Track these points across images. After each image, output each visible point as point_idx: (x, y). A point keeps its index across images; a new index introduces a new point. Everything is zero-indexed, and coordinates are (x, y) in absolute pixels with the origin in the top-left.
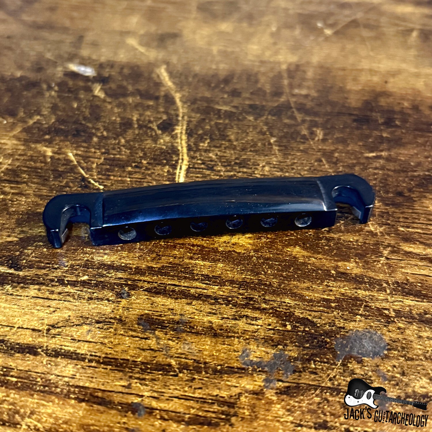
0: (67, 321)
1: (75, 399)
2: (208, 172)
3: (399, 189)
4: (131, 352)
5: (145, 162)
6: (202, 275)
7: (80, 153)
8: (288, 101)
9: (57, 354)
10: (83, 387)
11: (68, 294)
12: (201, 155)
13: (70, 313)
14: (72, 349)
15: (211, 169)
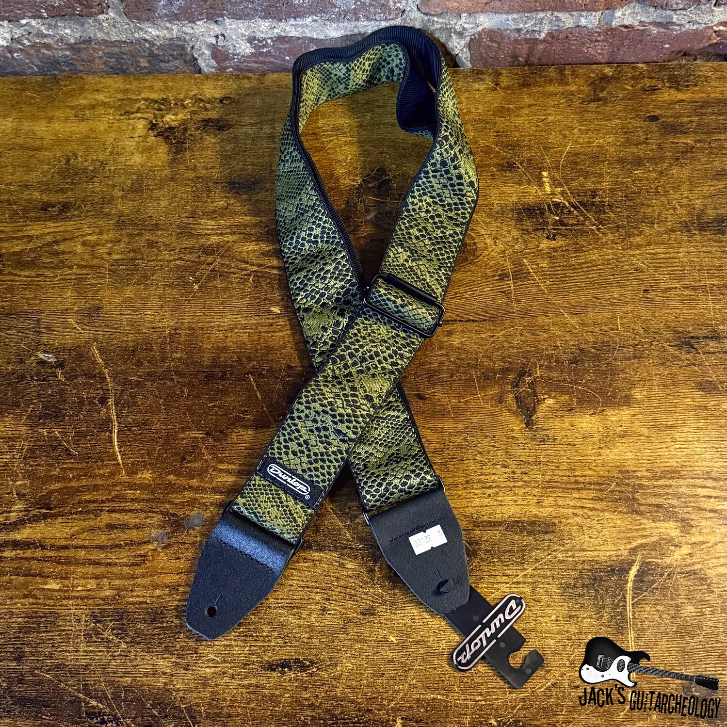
2: (128, 433)
5: (95, 431)
7: (61, 430)
8: (170, 365)
15: (129, 430)
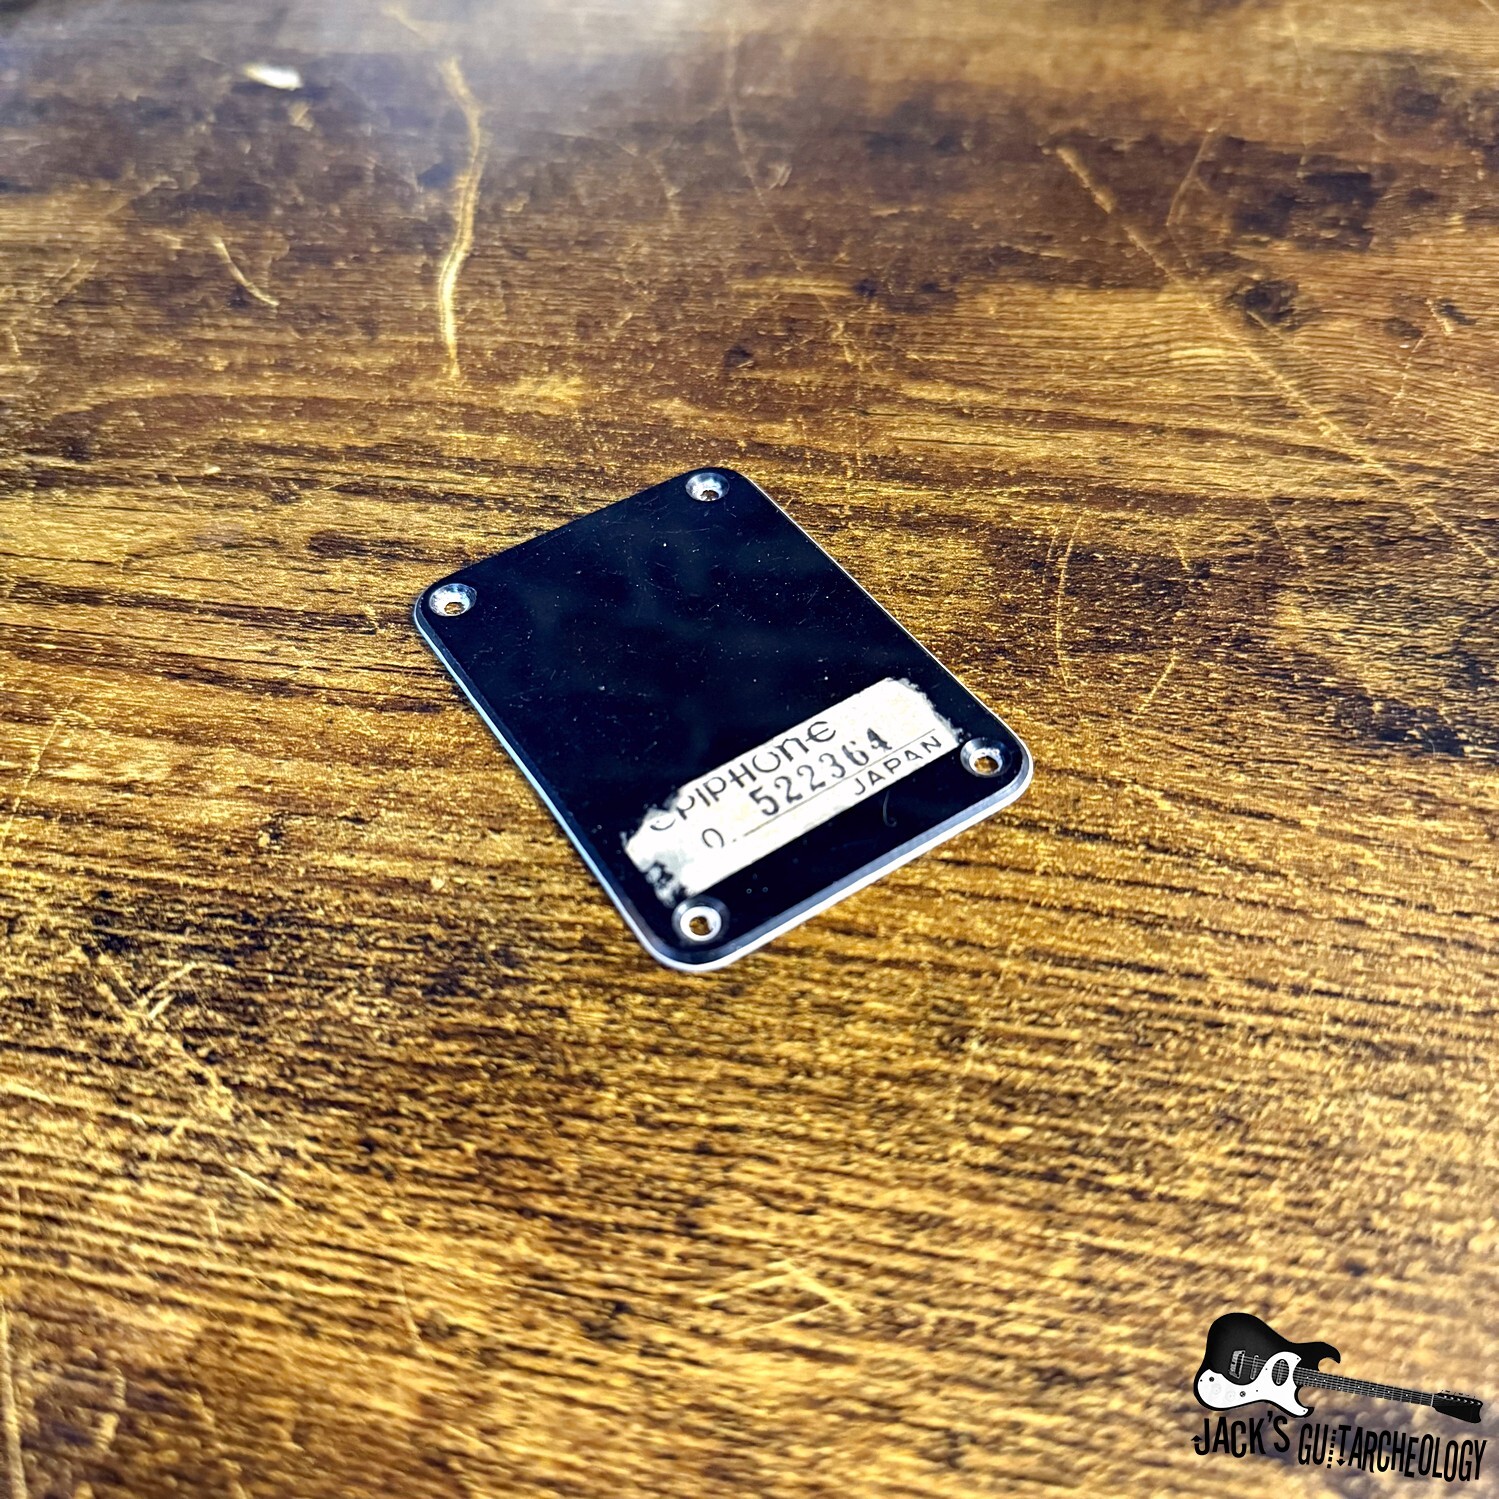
0: (167, 545)
1: (164, 674)
2: (509, 263)
3: (931, 279)
4: (287, 596)
5: (375, 249)
6: (461, 459)
7: (240, 240)
8: (726, 112)
9: (139, 601)
10: (182, 655)
11: (176, 500)
12: (503, 230)
13: (174, 533)
14: (169, 593)
